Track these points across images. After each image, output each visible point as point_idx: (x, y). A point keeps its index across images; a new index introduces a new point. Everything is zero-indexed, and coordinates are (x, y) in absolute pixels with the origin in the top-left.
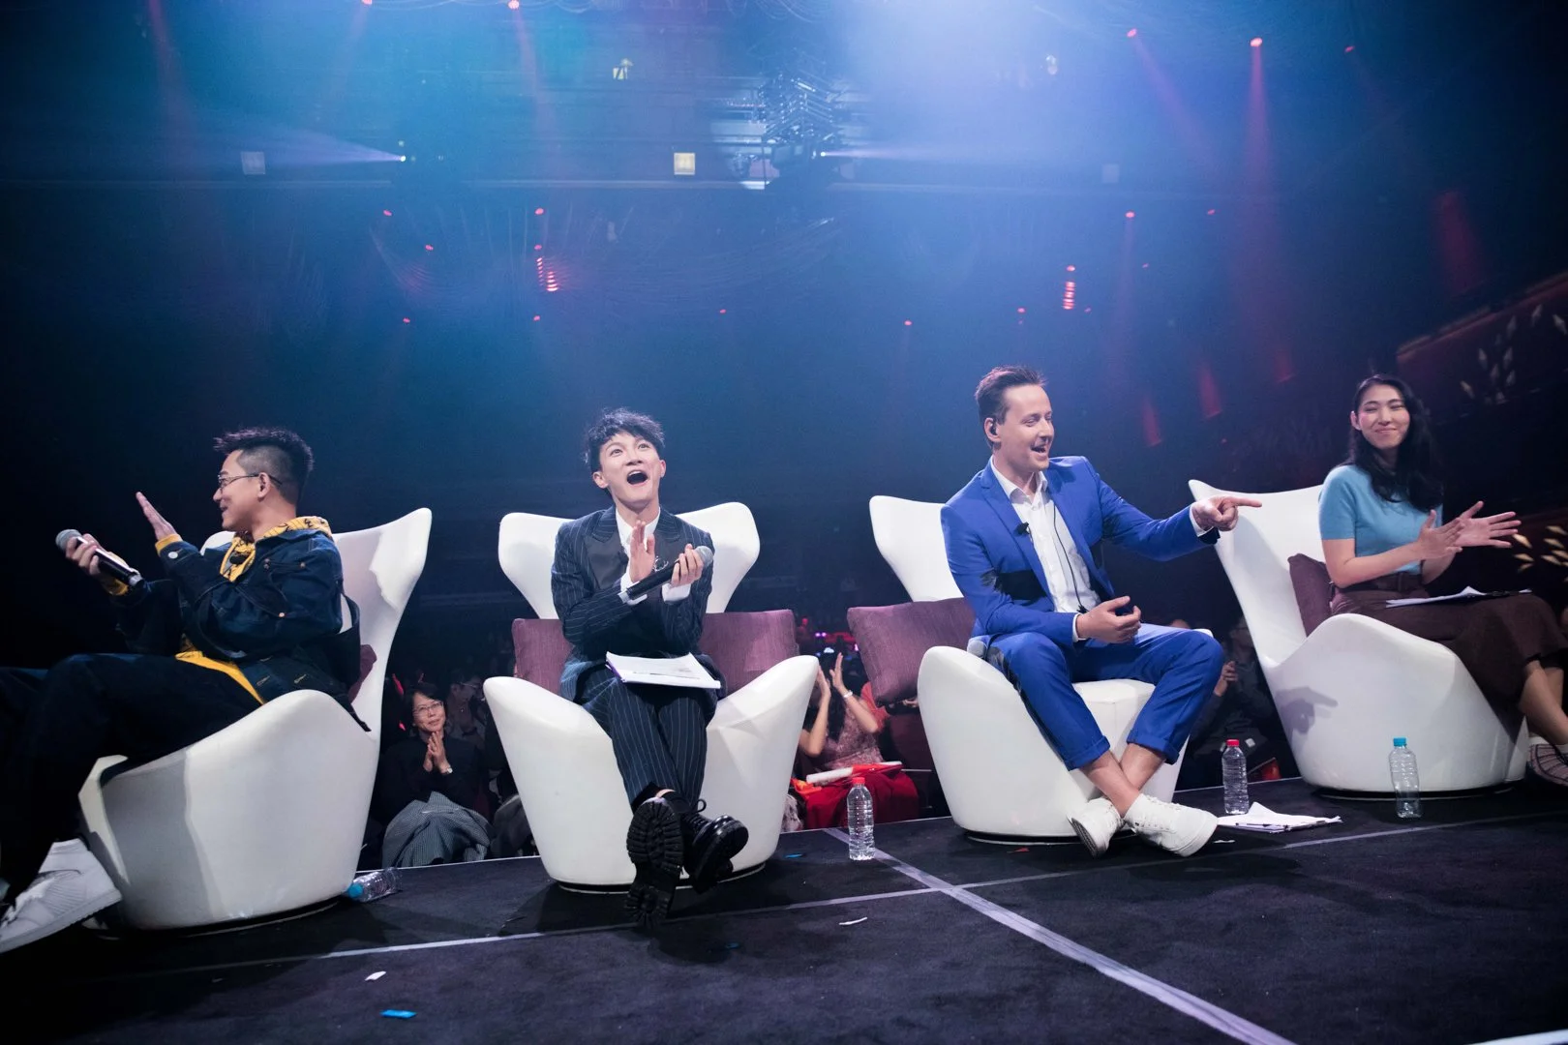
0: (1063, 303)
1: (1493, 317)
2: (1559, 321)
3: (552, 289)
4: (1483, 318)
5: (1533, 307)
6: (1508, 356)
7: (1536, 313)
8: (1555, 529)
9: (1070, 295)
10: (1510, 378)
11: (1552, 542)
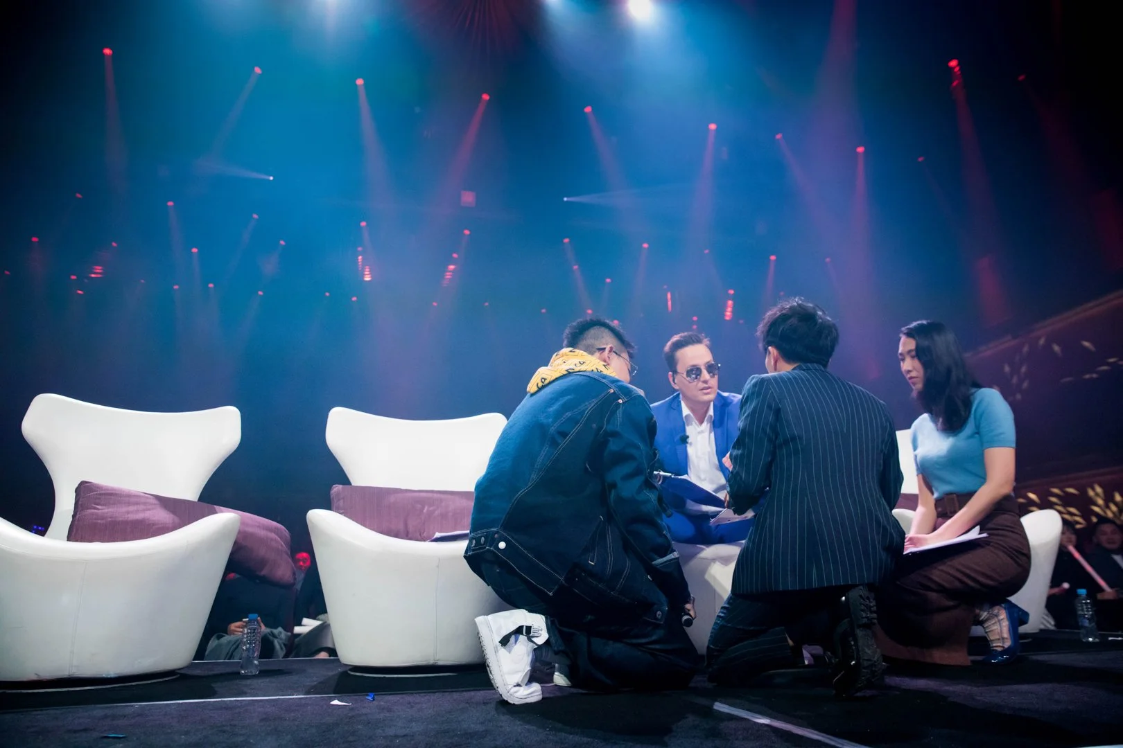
0: (723, 315)
1: (1013, 343)
2: (1056, 348)
3: (367, 278)
4: (1008, 342)
5: (1039, 338)
6: (1024, 369)
7: (1042, 342)
8: (1056, 491)
9: (729, 309)
10: (1025, 385)
11: (1054, 499)
